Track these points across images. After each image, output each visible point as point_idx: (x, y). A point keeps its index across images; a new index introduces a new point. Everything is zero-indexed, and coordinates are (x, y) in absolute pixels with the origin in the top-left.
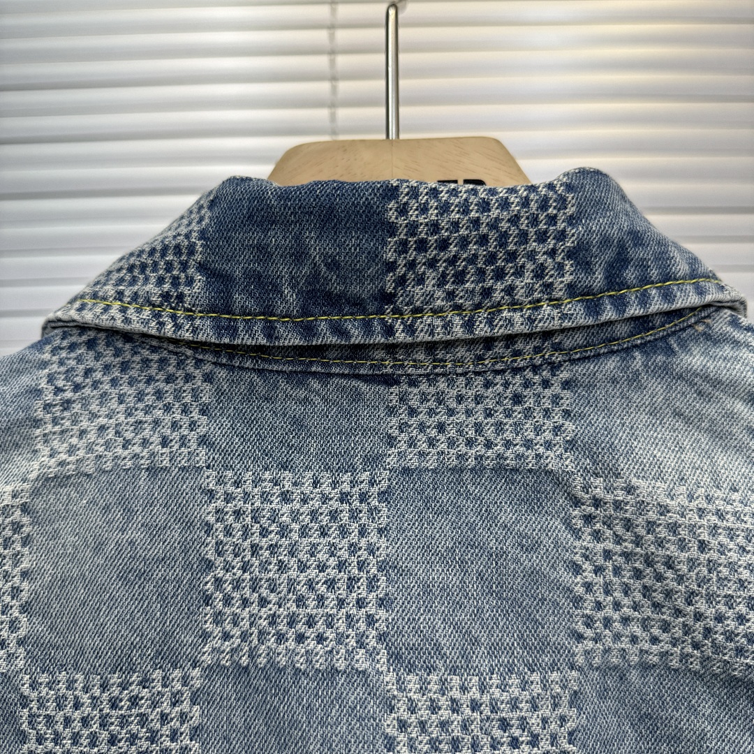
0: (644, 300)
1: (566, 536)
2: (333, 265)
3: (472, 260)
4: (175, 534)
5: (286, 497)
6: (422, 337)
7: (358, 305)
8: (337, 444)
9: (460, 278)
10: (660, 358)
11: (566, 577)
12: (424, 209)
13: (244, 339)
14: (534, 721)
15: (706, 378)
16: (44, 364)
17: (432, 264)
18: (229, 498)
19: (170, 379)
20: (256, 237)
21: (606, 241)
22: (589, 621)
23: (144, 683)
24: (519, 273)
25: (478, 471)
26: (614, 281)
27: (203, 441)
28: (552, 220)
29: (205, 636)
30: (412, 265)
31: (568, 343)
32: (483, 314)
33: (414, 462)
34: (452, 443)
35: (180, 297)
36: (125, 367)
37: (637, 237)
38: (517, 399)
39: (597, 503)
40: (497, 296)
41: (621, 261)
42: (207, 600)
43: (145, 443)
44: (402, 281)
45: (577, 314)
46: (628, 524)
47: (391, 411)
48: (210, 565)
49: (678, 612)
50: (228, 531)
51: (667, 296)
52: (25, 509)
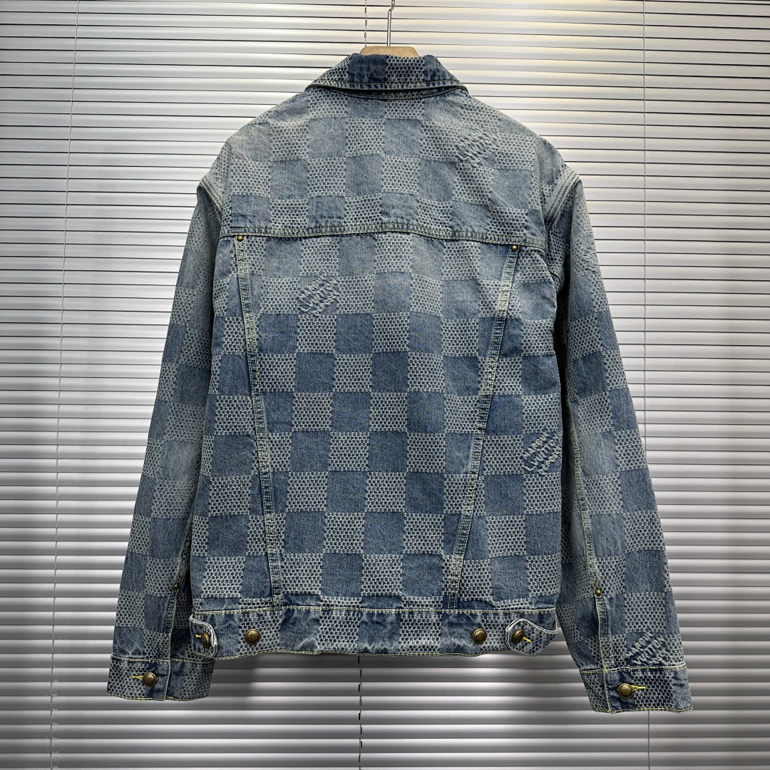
0: (439, 84)
1: (420, 133)
2: (375, 72)
3: (403, 72)
4: (340, 131)
5: (363, 123)
6: (393, 88)
7: (380, 81)
8: (375, 113)
9: (401, 76)
10: (443, 98)
11: (420, 141)
12: (394, 61)
13: (356, 88)
14: (411, 166)
15: (452, 102)
16: (310, 95)
17: (395, 72)
18: (351, 124)
19: (338, 99)
20: (360, 66)
21: (431, 70)
22: (424, 150)
23: (334, 159)
24: (413, 76)
25: (404, 120)
26: (433, 79)
27: (345, 112)
28: (420, 65)
29: (347, 151)
30: (391, 72)
31: (424, 93)
32: (405, 84)
33: (390, 117)
34: (398, 114)
35: (343, 79)
36: (328, 96)
37: (438, 70)
38: (413, 105)
39: (427, 126)
40: (408, 80)
41: (434, 75)
42: (347, 144)
43: (333, 112)
44: (389, 76)
45: (425, 86)
46: (433, 131)
47: (386, 107)
48: (347, 138)
49: (442, 149)
50: (351, 131)
51: (444, 83)
52: (307, 126)
